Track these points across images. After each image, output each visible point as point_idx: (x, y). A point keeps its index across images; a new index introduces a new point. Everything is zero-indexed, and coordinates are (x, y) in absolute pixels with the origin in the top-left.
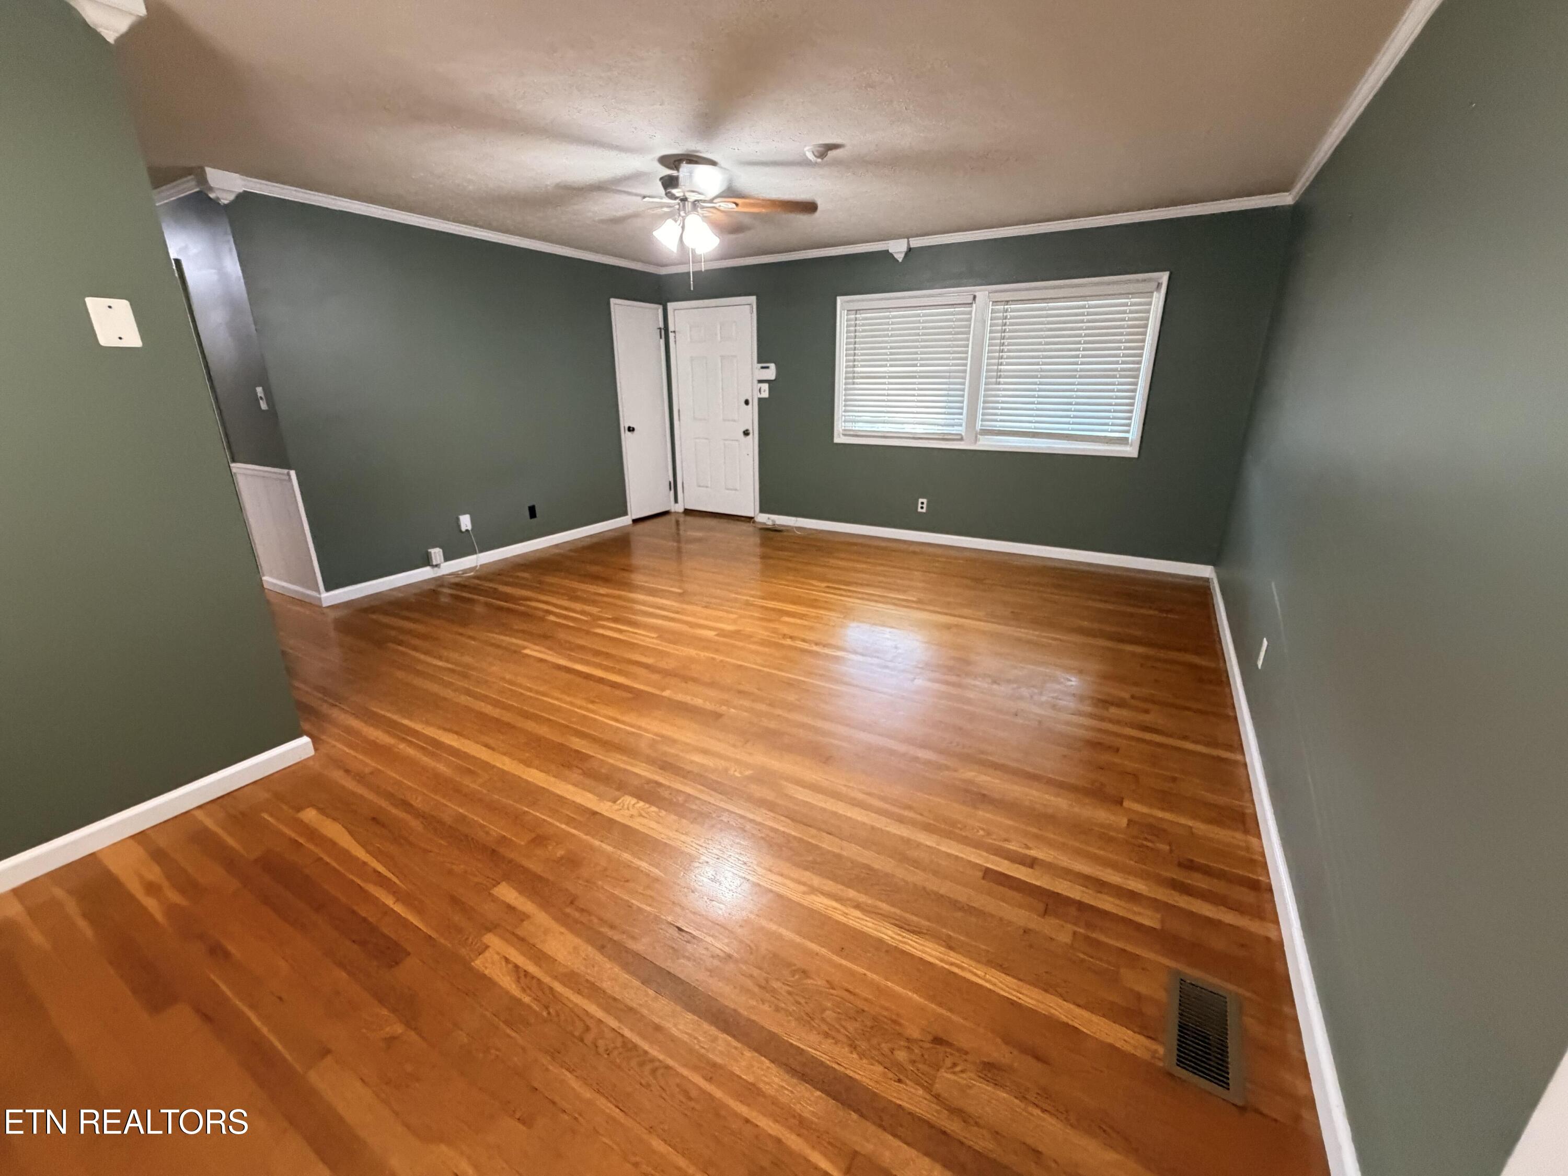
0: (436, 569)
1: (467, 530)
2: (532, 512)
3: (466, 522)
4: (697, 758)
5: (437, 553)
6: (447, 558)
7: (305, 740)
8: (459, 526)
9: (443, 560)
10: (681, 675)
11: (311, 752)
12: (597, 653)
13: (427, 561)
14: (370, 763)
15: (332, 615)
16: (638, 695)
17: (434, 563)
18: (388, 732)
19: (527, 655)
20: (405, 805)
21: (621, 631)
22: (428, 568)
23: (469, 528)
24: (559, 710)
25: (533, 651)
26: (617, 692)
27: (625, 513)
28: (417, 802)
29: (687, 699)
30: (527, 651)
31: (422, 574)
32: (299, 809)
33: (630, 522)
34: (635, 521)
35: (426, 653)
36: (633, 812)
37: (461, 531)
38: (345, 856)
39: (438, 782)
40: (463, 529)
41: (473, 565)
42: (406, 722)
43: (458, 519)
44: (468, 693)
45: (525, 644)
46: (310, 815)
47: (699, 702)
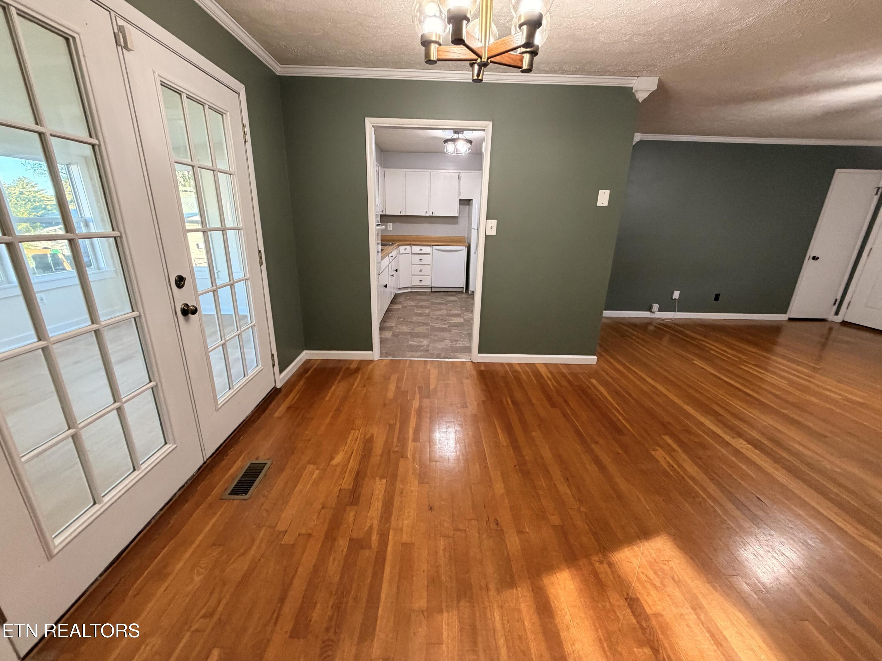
0: (652, 314)
1: (675, 299)
2: (717, 297)
3: (676, 294)
4: (797, 446)
5: (656, 306)
6: (659, 310)
7: (595, 357)
8: (672, 295)
9: (657, 311)
10: (801, 407)
11: (595, 362)
12: (739, 377)
13: (650, 309)
14: (617, 376)
15: (605, 321)
16: (762, 404)
17: (653, 311)
18: (623, 368)
19: (694, 364)
20: (630, 395)
21: (760, 373)
22: (649, 312)
23: (677, 298)
24: (708, 391)
25: (698, 362)
26: (748, 398)
27: (785, 313)
28: (634, 395)
29: (801, 420)
30: (694, 362)
31: (645, 314)
32: (590, 378)
33: (787, 319)
34: (791, 319)
35: (643, 346)
36: (742, 446)
37: (672, 299)
38: (606, 398)
39: (644, 393)
40: (674, 298)
41: (672, 317)
42: (631, 367)
43: (673, 292)
44: (662, 368)
45: (695, 358)
46: (594, 381)
47: (810, 424)
